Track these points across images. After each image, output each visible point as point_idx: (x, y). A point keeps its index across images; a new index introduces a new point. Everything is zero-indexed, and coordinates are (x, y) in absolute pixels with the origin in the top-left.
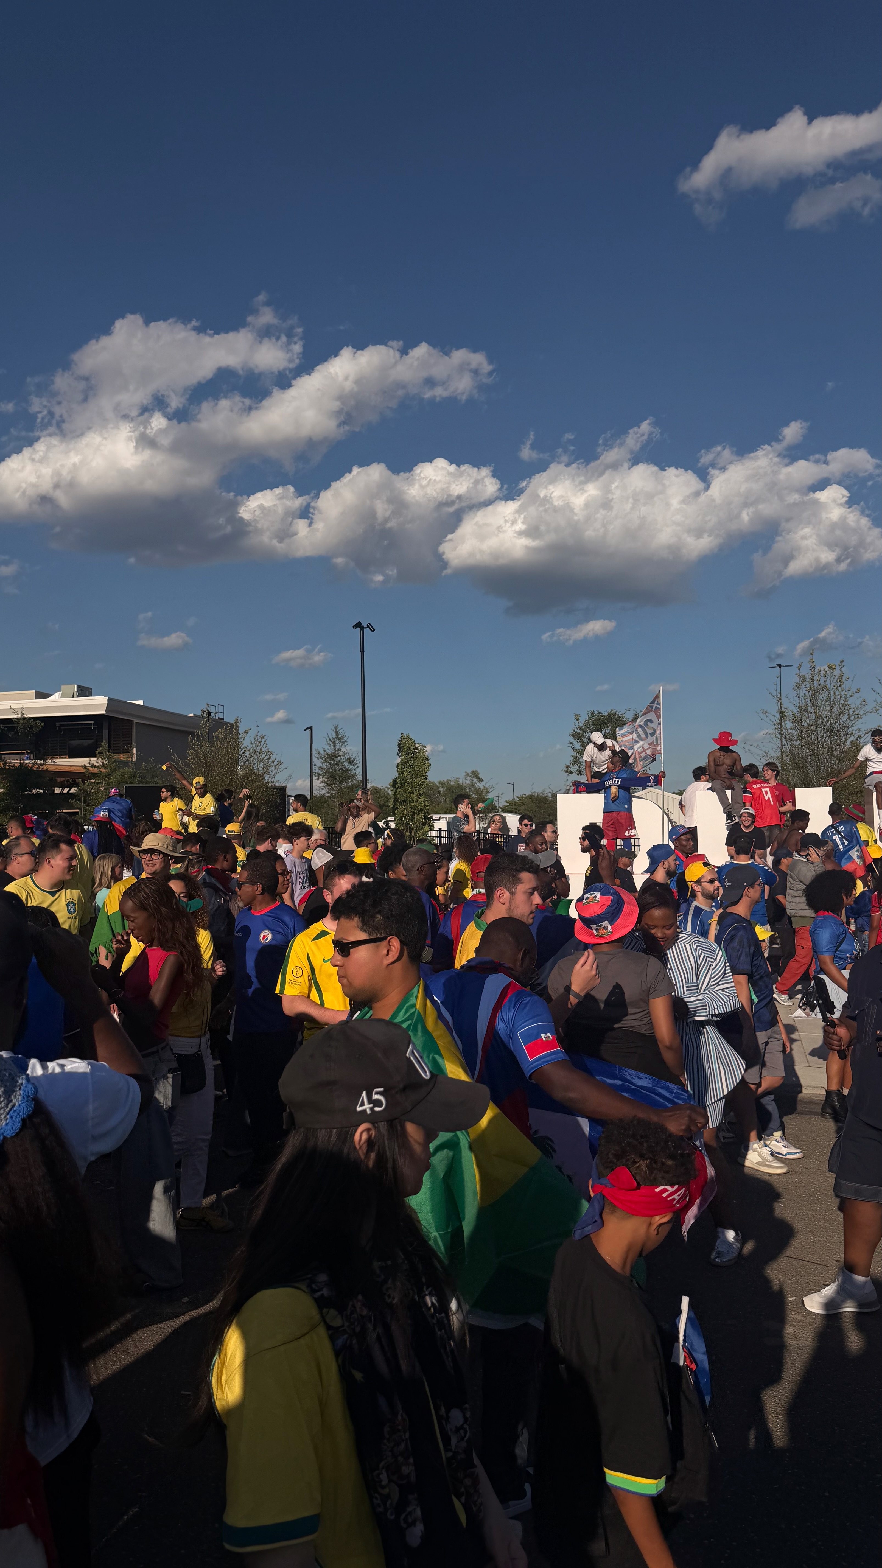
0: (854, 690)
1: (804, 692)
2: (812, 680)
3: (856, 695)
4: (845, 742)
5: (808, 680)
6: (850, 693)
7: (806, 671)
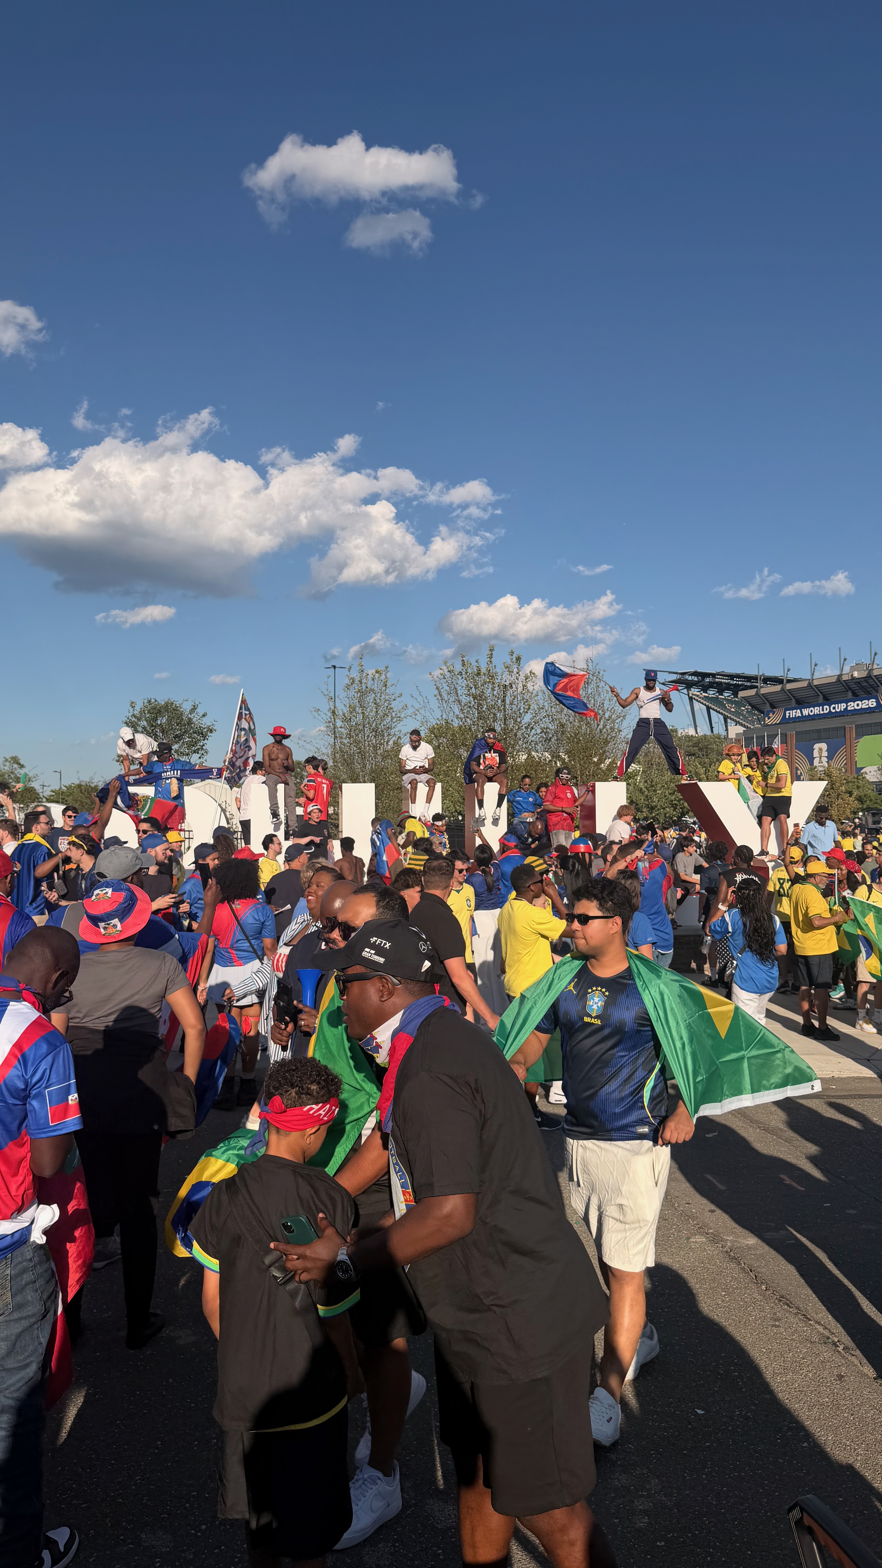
0: (397, 695)
1: (353, 693)
2: (360, 682)
3: (398, 699)
4: (388, 741)
5: (357, 682)
6: (393, 698)
7: (355, 674)
